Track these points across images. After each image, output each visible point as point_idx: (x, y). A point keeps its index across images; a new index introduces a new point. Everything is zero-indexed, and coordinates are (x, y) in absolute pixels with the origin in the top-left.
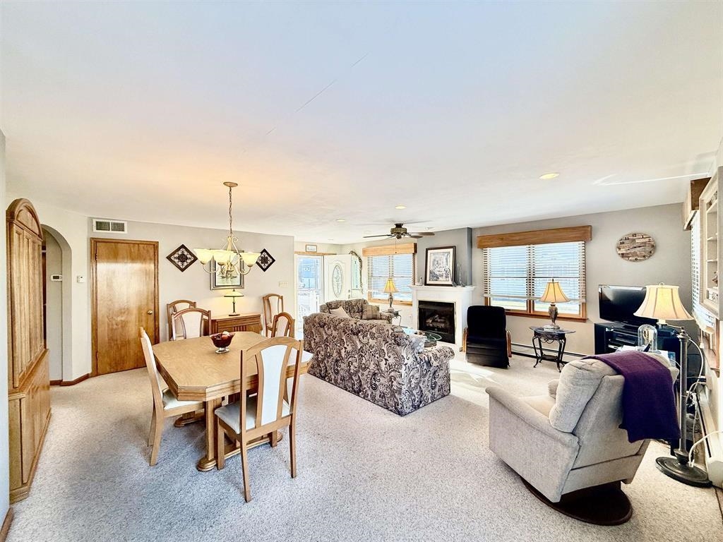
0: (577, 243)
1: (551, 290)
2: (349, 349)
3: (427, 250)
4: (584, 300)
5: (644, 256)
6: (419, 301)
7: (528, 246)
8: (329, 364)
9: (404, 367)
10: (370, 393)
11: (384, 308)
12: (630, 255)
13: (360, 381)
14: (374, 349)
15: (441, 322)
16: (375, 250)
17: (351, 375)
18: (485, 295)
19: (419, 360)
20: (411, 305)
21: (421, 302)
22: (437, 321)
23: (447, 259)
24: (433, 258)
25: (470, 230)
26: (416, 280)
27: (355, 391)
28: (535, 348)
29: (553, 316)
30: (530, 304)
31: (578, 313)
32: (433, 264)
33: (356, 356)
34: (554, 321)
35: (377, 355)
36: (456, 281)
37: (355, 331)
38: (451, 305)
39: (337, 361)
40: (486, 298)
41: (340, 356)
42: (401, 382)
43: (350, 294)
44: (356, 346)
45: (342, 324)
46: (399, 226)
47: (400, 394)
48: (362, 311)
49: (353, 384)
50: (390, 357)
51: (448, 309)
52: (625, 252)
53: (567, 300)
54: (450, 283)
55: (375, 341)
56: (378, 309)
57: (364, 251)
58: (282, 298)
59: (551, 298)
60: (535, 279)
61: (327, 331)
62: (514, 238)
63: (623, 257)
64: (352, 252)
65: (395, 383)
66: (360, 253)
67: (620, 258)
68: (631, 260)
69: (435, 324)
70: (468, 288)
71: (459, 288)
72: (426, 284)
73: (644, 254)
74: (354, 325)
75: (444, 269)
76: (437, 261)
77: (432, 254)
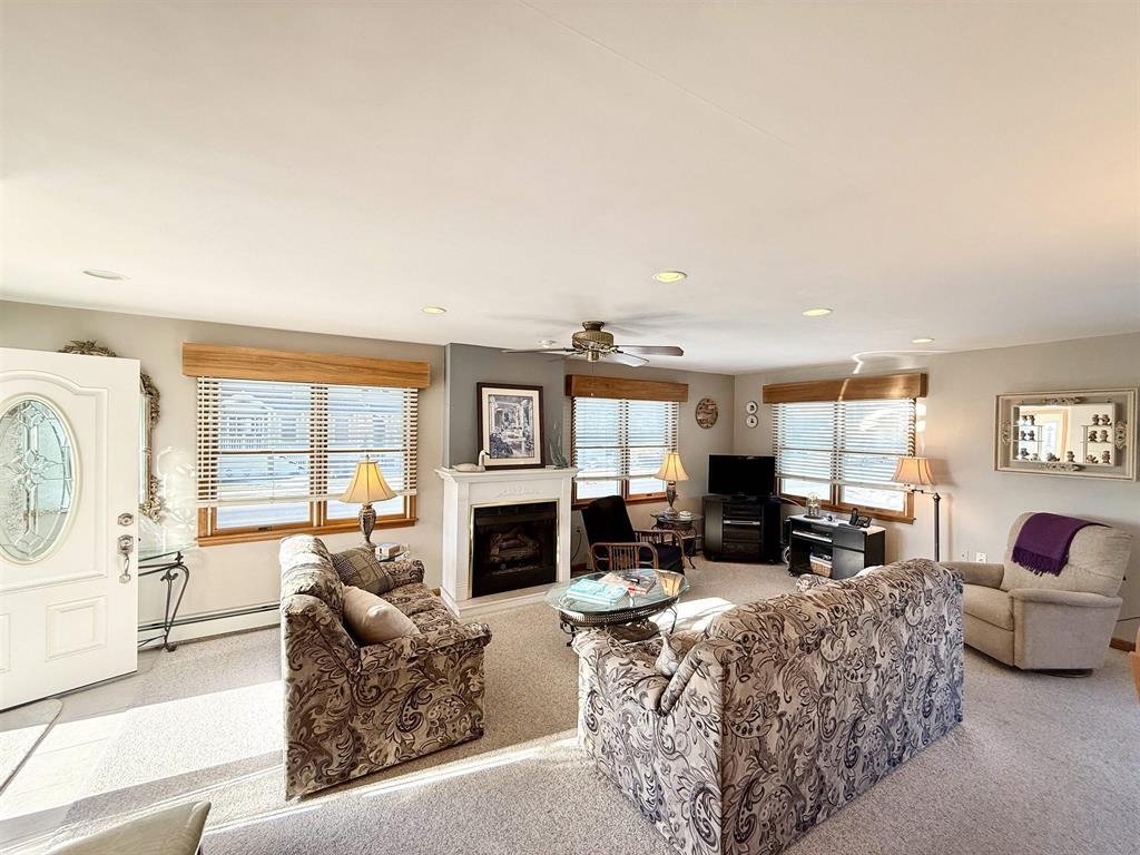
3: (480, 386)
5: (712, 424)
6: (476, 510)
7: (619, 401)
12: (704, 422)
21: (480, 513)
23: (526, 411)
24: (495, 405)
29: (670, 498)
32: (497, 425)
34: (671, 505)
38: (550, 508)
46: (596, 327)
49: (892, 748)
52: (702, 418)
54: (537, 460)
63: (700, 423)
67: (698, 425)
68: (704, 428)
71: (553, 471)
73: (712, 420)
75: (521, 432)
76: (506, 415)
77: (493, 399)
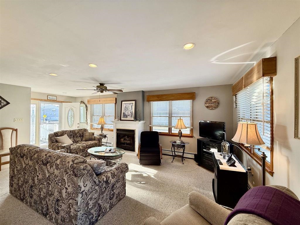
0: (189, 101)
1: (180, 123)
2: (40, 177)
3: (122, 102)
4: (192, 128)
5: (215, 107)
6: (117, 129)
7: (169, 101)
8: (26, 189)
9: (80, 195)
10: (54, 217)
11: (97, 133)
12: (210, 107)
13: (48, 206)
14: (58, 179)
15: (128, 140)
16: (95, 101)
17: (41, 199)
18: (150, 125)
19: (97, 182)
20: (113, 131)
21: (118, 130)
22: (126, 140)
23: (132, 107)
24: (125, 106)
25: (143, 92)
26: (116, 117)
27: (43, 214)
28: (172, 151)
29: (180, 136)
30: (170, 129)
31: (189, 133)
32: (125, 110)
33: (45, 184)
34: (180, 138)
35: (60, 184)
36: (136, 118)
37: (45, 162)
38: (133, 131)
39: (32, 187)
40: (150, 127)
41: (34, 183)
42: (77, 210)
43: (79, 125)
44: (45, 175)
45: (36, 156)
46: (102, 84)
47: (76, 220)
48: (83, 136)
49: (43, 208)
50: (69, 186)
51: (131, 133)
52: (208, 105)
53: (186, 128)
54: (133, 119)
55: (59, 171)
56: (93, 134)
57: (88, 101)
58: (16, 130)
59: (179, 126)
60: (172, 117)
61: (25, 161)
62: (164, 97)
63: (207, 108)
64: (82, 101)
65: (72, 210)
66: (86, 102)
67: (206, 108)
68: (210, 109)
69: (125, 141)
70: (142, 122)
71: (137, 122)
72: (121, 120)
73: (215, 106)
74: (45, 157)
75: (130, 112)
76: (127, 108)
77: (124, 104)
